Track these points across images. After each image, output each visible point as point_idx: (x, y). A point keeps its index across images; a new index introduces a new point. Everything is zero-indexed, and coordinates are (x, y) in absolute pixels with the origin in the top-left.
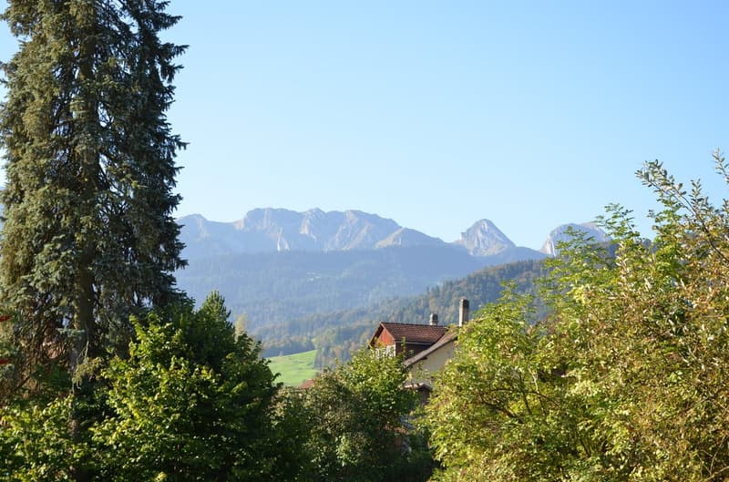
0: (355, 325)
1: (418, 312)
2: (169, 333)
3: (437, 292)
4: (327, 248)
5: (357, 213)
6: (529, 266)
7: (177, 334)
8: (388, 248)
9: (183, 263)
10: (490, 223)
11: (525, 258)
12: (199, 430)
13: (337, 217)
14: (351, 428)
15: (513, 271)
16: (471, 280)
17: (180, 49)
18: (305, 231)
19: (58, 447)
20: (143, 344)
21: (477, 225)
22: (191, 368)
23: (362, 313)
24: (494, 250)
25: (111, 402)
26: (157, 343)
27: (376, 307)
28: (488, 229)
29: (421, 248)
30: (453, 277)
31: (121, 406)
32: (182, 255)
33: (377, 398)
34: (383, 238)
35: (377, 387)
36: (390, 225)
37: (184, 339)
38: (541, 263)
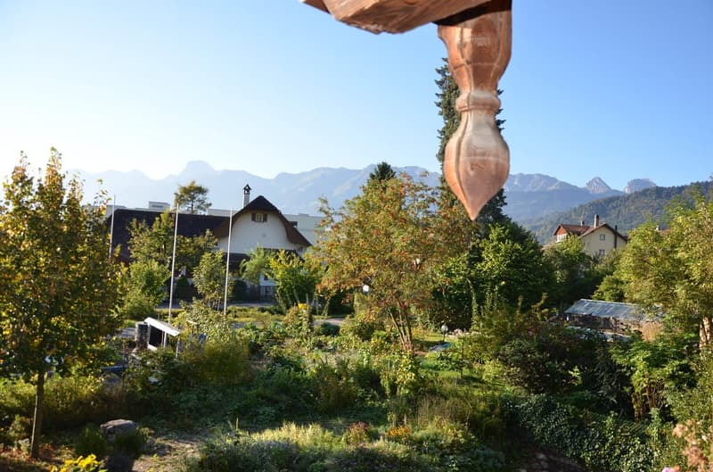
0: (538, 224)
1: (567, 219)
2: (504, 230)
3: (575, 210)
4: (526, 190)
5: (539, 175)
6: (618, 198)
7: (507, 231)
8: (554, 190)
9: (506, 204)
10: (600, 179)
11: (617, 195)
12: (516, 267)
13: (530, 177)
14: (562, 268)
15: (611, 200)
16: (591, 205)
17: (503, 122)
18: (516, 183)
19: (466, 270)
20: (493, 235)
21: (594, 180)
22: (513, 244)
23: (541, 219)
24: (601, 191)
25: (483, 255)
26: (499, 234)
27: (548, 216)
28: (599, 181)
29: (568, 190)
30: (582, 203)
31: (487, 257)
32: (505, 201)
33: (571, 256)
34: (551, 186)
35: (571, 252)
36: (554, 180)
37: (509, 233)
38: (624, 197)
